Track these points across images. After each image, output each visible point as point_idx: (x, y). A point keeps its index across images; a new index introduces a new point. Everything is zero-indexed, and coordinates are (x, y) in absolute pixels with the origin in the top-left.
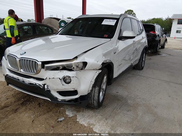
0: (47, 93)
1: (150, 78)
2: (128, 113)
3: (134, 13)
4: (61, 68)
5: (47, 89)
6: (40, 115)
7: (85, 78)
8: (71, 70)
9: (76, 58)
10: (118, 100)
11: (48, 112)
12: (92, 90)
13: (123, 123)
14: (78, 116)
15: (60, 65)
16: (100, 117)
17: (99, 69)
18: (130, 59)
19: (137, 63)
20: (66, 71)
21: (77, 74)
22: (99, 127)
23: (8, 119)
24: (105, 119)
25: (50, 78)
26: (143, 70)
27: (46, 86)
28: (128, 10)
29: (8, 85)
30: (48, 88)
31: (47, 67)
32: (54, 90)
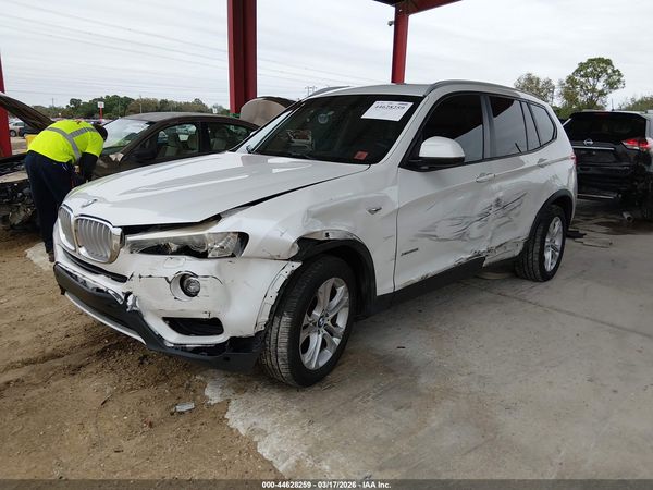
0: (135, 320)
1: (560, 311)
2: (396, 414)
3: (614, 71)
4: (174, 247)
5: (132, 306)
6: (131, 389)
7: (245, 282)
8: (203, 256)
9: (217, 218)
10: (389, 371)
11: (156, 383)
12: (269, 324)
13: (358, 441)
14: (233, 402)
15: (169, 239)
16: (298, 413)
17: (293, 259)
18: (462, 236)
19: (517, 253)
20: (187, 257)
21: (219, 269)
22: (275, 442)
23: (47, 389)
24: (306, 421)
25: (141, 277)
26: (548, 283)
27: (130, 298)
28: (591, 61)
29: (63, 293)
30: (134, 305)
31: (131, 241)
32: (155, 313)
